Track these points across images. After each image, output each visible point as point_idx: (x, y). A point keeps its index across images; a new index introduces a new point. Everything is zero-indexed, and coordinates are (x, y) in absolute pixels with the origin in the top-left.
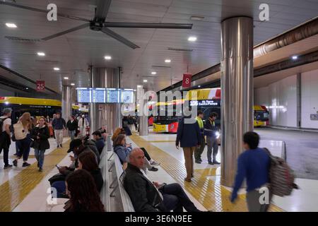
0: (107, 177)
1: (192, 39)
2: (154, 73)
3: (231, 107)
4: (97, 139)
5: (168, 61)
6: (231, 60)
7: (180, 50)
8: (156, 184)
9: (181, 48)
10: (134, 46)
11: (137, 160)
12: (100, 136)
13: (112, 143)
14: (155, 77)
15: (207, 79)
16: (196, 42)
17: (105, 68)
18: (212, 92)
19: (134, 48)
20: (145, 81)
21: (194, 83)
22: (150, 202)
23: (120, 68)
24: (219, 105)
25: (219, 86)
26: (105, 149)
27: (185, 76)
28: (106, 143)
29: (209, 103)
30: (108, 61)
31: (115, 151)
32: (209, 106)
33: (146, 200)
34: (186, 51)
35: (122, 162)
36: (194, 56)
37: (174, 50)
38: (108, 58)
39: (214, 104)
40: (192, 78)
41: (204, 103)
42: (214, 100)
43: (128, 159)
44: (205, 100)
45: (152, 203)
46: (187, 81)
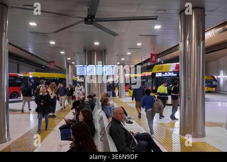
0: (98, 126)
1: (158, 27)
2: (129, 53)
3: (188, 77)
4: (90, 101)
5: (139, 44)
6: (188, 42)
7: (148, 36)
8: (132, 133)
9: (149, 34)
10: (115, 35)
11: (118, 115)
12: (92, 98)
13: (100, 103)
14: (130, 56)
15: (168, 57)
16: (160, 29)
17: (94, 51)
18: (172, 66)
19: (115, 36)
20: (123, 59)
21: (159, 60)
22: (128, 146)
23: (105, 51)
24: (178, 76)
25: (178, 62)
26: (96, 107)
27: (152, 55)
28: (96, 103)
29: (170, 74)
30: (97, 46)
31: (103, 109)
32: (170, 76)
33: (125, 144)
34: (153, 37)
35: (108, 117)
36: (159, 40)
37: (144, 36)
38: (97, 44)
39: (174, 75)
40: (157, 56)
41: (166, 75)
42: (174, 72)
43: (112, 115)
44: (167, 72)
45: (129, 146)
46: (154, 59)
